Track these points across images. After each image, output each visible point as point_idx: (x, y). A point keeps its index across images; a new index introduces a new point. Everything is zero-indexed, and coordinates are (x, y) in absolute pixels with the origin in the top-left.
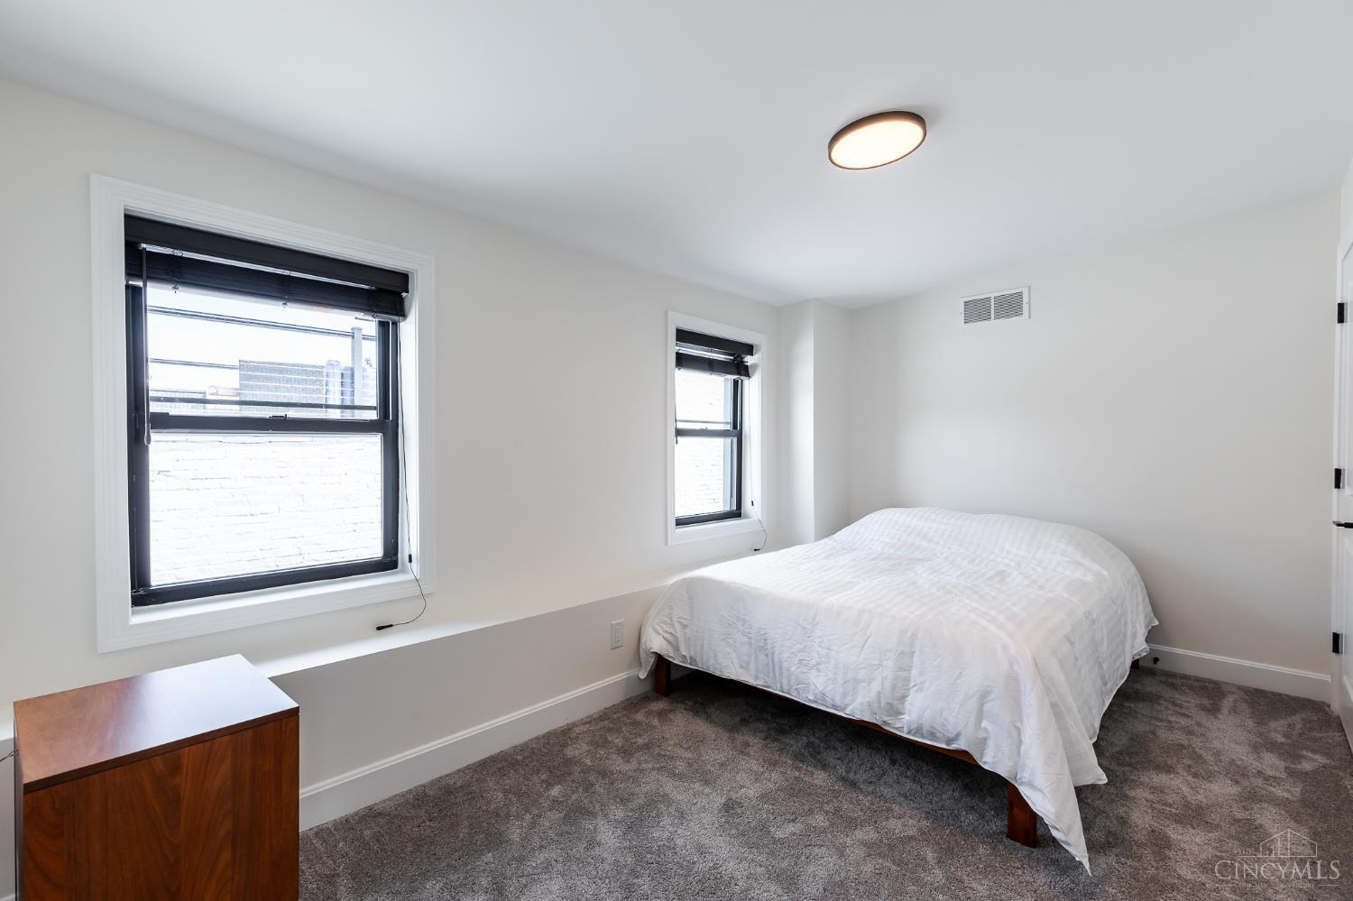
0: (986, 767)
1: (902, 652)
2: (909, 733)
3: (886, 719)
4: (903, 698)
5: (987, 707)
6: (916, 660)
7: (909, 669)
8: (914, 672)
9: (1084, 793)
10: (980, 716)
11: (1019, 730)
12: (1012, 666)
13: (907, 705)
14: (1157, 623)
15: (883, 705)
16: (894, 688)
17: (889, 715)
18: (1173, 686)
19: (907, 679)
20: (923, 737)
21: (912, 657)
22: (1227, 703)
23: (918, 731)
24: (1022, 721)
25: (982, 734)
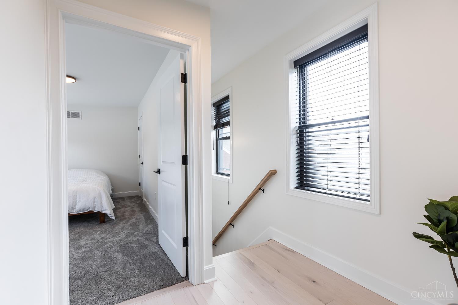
0: (96, 212)
1: (74, 196)
2: (77, 212)
3: (71, 211)
4: (76, 205)
5: (95, 200)
6: (78, 196)
7: (76, 198)
8: (77, 199)
9: (113, 210)
10: (94, 202)
11: (102, 202)
12: (99, 192)
13: (76, 206)
14: (112, 188)
15: (70, 208)
16: (73, 204)
17: (72, 210)
18: (116, 199)
19: (76, 201)
20: (81, 212)
21: (77, 196)
22: (125, 199)
23: (80, 211)
24: (102, 200)
25: (95, 205)
